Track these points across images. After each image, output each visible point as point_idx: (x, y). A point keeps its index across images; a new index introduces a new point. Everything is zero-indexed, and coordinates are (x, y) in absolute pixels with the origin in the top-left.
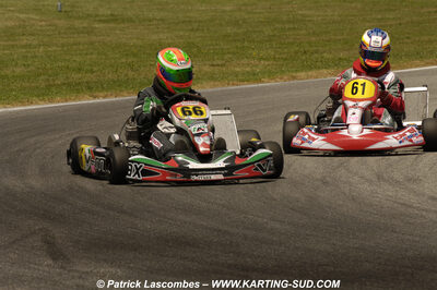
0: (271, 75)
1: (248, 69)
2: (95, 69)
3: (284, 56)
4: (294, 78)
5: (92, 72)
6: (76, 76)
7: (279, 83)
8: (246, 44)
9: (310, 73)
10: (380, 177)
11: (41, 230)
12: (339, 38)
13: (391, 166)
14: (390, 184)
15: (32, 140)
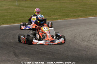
0: (60, 19)
1: (56, 17)
2: (24, 17)
3: (63, 15)
4: (65, 19)
5: (24, 18)
6: (20, 19)
7: (62, 20)
8: (55, 12)
9: (68, 18)
10: (83, 40)
11: (13, 50)
12: (74, 11)
13: (85, 38)
14: (85, 41)
15: (11, 32)
